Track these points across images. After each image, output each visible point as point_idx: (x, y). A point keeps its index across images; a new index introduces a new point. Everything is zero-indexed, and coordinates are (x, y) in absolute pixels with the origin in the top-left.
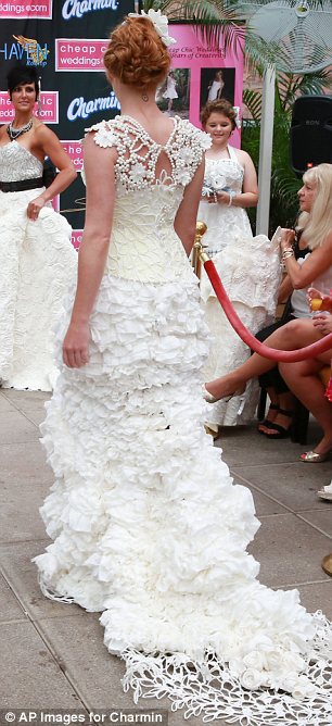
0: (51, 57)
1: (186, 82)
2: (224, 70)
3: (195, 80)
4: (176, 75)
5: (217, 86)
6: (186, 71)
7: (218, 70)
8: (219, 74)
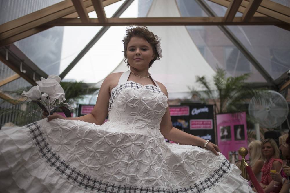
1: (230, 130)
5: (239, 130)
6: (229, 127)
8: (239, 127)
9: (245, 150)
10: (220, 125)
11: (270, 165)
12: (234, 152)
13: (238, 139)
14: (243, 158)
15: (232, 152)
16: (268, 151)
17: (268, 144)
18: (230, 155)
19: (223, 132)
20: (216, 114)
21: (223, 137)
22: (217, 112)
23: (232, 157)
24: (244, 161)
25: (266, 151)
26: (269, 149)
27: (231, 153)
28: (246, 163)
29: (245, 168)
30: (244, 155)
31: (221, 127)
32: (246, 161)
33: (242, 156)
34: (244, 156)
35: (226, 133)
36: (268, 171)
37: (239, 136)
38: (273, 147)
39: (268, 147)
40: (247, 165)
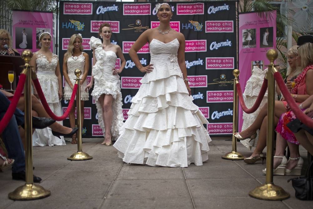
0: (204, 28)
1: (255, 34)
5: (266, 34)
8: (267, 30)
9: (274, 52)
10: (243, 27)
11: (303, 74)
12: (258, 61)
13: (265, 46)
14: (272, 63)
15: (256, 62)
19: (247, 37)
20: (239, 13)
21: (245, 44)
22: (240, 11)
24: (272, 66)
27: (253, 64)
28: (274, 68)
29: (273, 74)
30: (273, 58)
31: (244, 31)
32: (275, 66)
33: (270, 60)
34: (272, 61)
35: (249, 38)
37: (265, 42)
40: (276, 71)
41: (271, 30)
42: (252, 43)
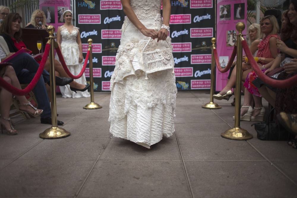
0: (189, 4)
1: (230, 9)
2: (241, 4)
3: (232, 7)
4: (227, 7)
5: (239, 9)
6: (230, 6)
7: (239, 4)
8: (240, 5)
9: (242, 24)
10: (220, 4)
11: (266, 41)
12: (232, 31)
13: (238, 19)
14: (240, 33)
16: (266, 28)
17: (267, 21)
18: (228, 34)
19: (223, 11)
21: (222, 17)
23: (230, 36)
24: (240, 35)
25: (264, 27)
26: (267, 26)
27: (229, 33)
28: (242, 38)
29: (241, 42)
30: (241, 30)
31: (221, 6)
32: (242, 36)
33: (239, 31)
35: (225, 12)
36: (263, 47)
37: (238, 15)
38: (272, 23)
39: (267, 24)
41: (243, 5)
42: (228, 16)
